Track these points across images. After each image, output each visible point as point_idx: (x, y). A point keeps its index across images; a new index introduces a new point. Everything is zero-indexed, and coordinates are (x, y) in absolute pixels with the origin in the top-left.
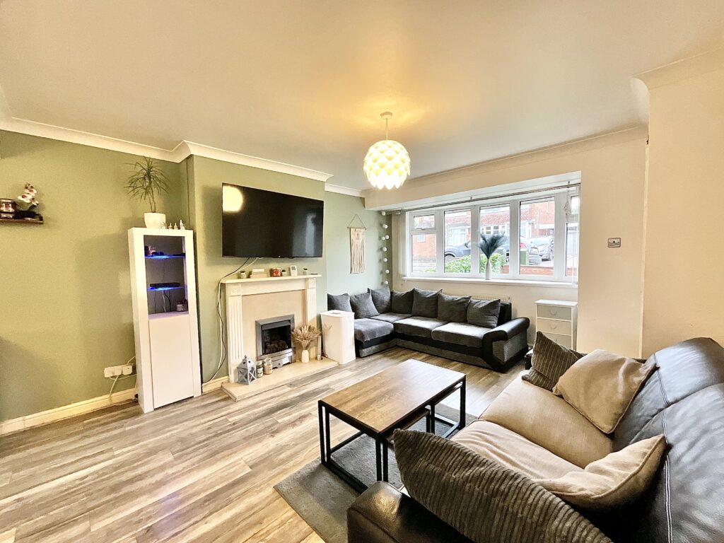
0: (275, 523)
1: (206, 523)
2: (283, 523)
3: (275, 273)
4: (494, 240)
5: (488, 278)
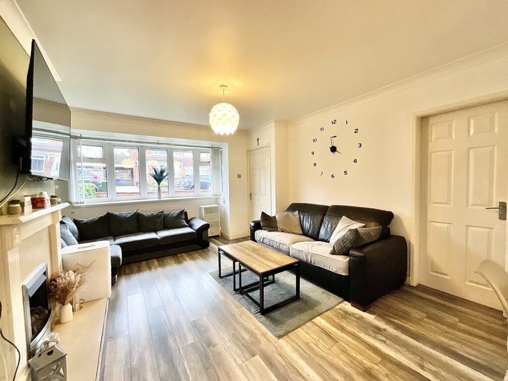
0: (307, 336)
1: (309, 375)
2: (307, 333)
3: (37, 203)
4: (162, 172)
5: (160, 198)
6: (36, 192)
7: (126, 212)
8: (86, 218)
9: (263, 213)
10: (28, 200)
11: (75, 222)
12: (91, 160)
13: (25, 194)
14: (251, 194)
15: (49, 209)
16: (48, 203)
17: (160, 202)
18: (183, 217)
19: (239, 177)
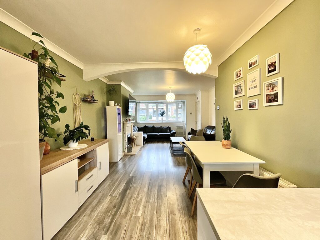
3: (130, 120)
4: (163, 112)
5: (162, 122)
6: (129, 118)
7: (151, 126)
8: (140, 127)
9: (191, 128)
10: (128, 119)
11: (138, 127)
12: (143, 109)
13: (128, 118)
14: (196, 122)
15: (131, 122)
16: (131, 121)
17: (162, 123)
18: (169, 129)
19: (191, 114)
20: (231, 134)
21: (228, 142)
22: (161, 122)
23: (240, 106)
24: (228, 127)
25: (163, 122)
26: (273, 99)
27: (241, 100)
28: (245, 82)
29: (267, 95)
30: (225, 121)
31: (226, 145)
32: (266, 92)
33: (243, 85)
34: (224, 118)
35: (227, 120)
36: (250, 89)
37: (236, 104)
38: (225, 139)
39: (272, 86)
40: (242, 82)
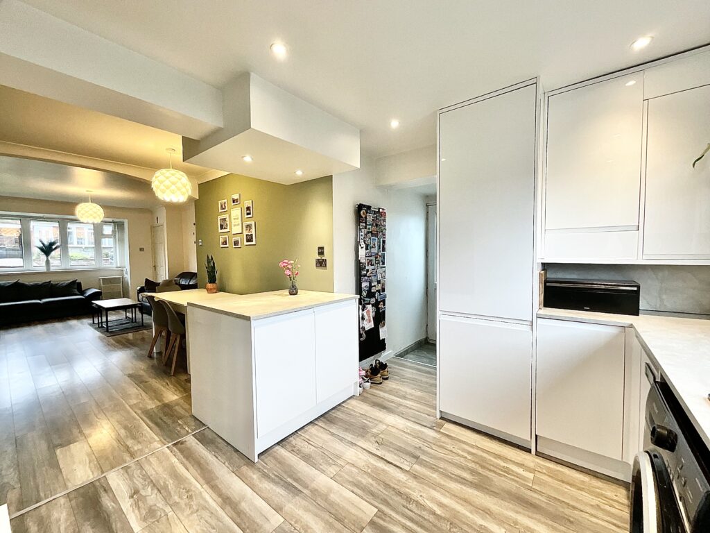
4: (51, 245)
5: (49, 269)
9: (146, 280)
14: (155, 266)
17: (48, 273)
18: (75, 286)
19: (142, 249)
20: (217, 276)
21: (214, 285)
22: (44, 269)
23: (225, 243)
24: (213, 267)
25: (52, 269)
26: (249, 239)
27: (227, 236)
28: (230, 216)
29: (247, 235)
30: (210, 260)
31: (211, 289)
32: (245, 233)
33: (228, 219)
34: (208, 257)
35: (212, 259)
36: (234, 226)
37: (221, 240)
38: (210, 283)
39: (249, 227)
40: (226, 216)
